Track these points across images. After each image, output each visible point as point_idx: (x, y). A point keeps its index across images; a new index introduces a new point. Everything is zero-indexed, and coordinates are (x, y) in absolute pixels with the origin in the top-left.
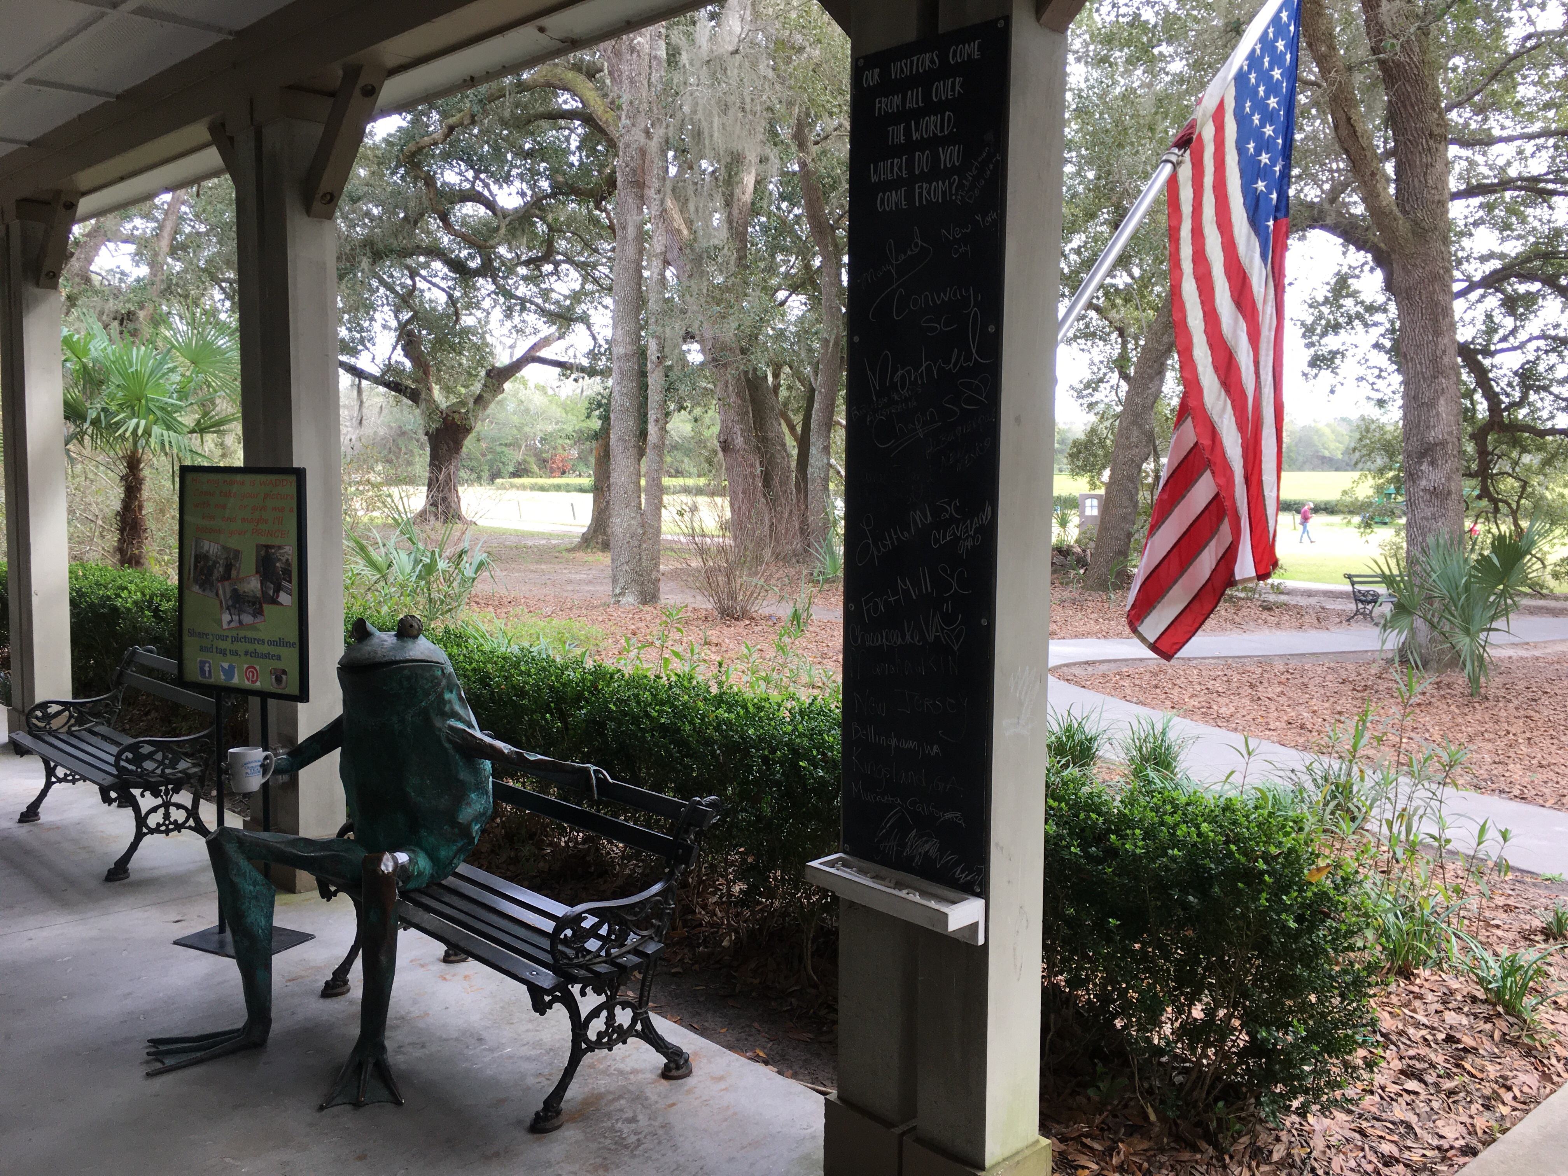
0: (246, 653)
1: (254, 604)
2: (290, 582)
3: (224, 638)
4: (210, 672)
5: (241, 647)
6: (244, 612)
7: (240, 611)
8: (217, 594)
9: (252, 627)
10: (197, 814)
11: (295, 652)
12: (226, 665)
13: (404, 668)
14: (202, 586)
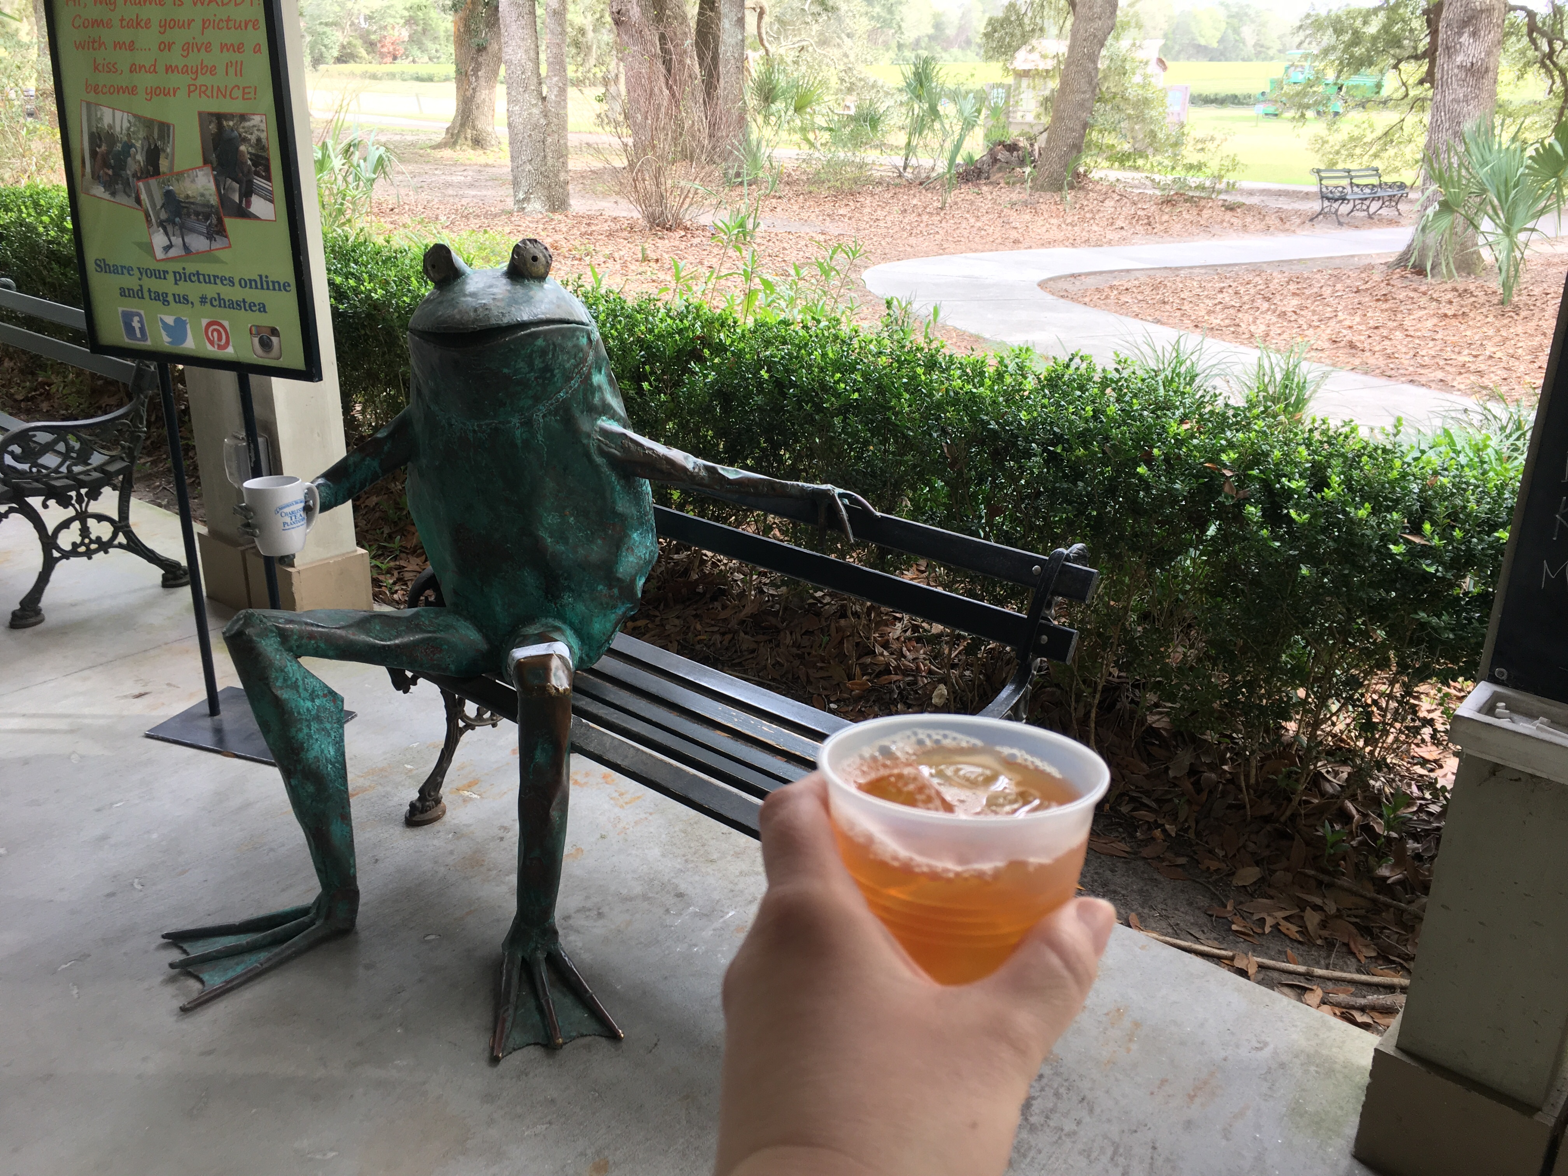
0: (203, 300)
1: (207, 217)
2: (268, 178)
3: (161, 275)
4: (142, 329)
5: (192, 290)
6: (192, 230)
7: (184, 230)
8: (138, 201)
9: (207, 256)
10: (128, 526)
11: (290, 299)
12: (170, 320)
13: (535, 335)
14: (110, 185)
